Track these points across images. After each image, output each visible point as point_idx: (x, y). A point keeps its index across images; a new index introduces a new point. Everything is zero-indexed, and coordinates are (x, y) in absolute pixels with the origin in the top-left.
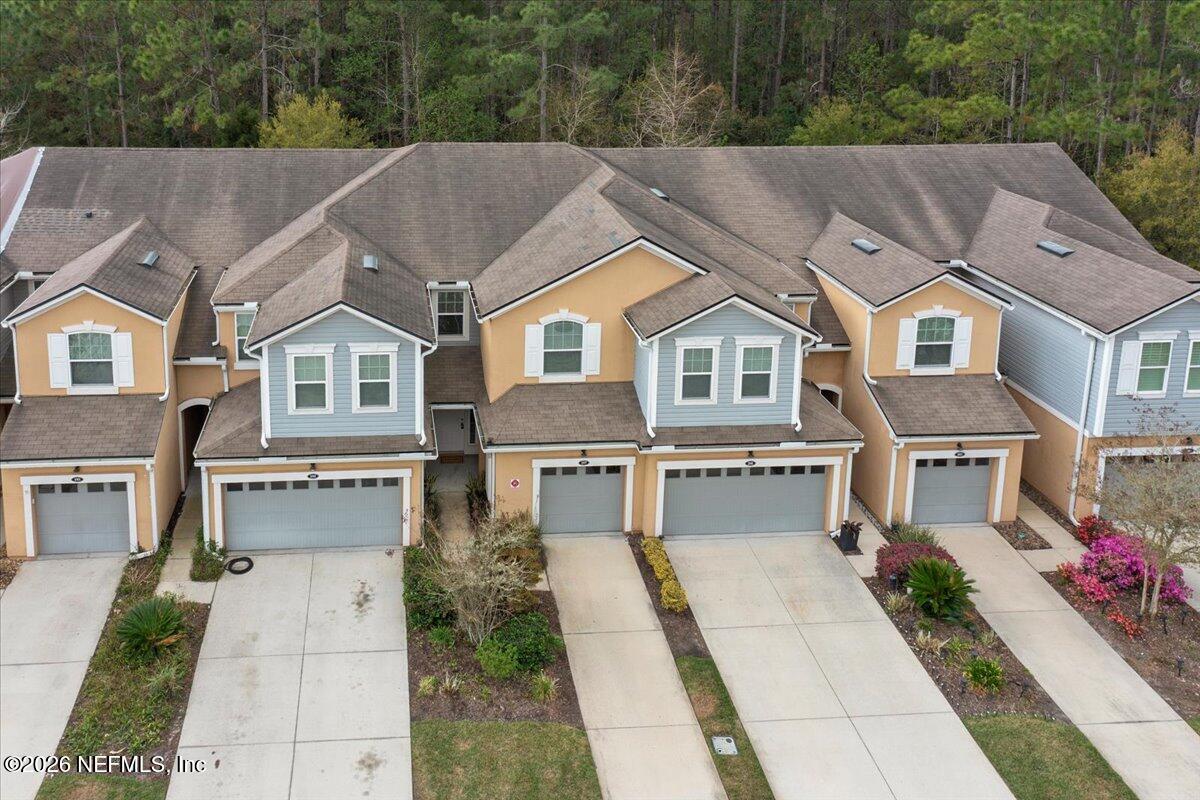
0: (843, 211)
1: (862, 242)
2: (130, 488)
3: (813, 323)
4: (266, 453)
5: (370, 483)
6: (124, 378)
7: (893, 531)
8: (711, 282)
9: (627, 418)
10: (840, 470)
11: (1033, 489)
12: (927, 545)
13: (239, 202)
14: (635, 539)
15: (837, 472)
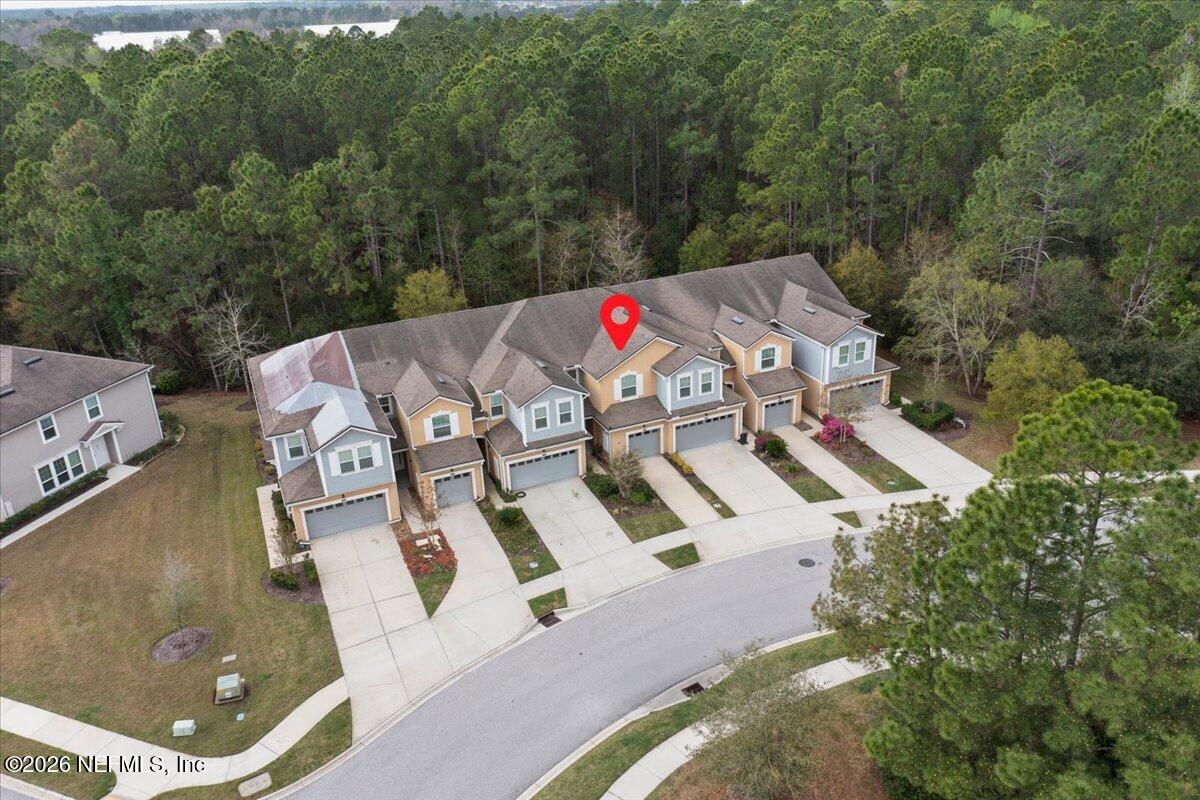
0: (724, 303)
1: (736, 319)
2: (473, 474)
3: (721, 358)
4: (527, 449)
5: (564, 454)
6: (456, 432)
7: (759, 434)
8: (685, 349)
9: (659, 410)
10: (738, 414)
11: (807, 409)
12: (771, 435)
13: (454, 343)
14: (666, 456)
15: (737, 416)
